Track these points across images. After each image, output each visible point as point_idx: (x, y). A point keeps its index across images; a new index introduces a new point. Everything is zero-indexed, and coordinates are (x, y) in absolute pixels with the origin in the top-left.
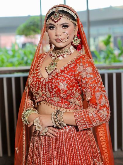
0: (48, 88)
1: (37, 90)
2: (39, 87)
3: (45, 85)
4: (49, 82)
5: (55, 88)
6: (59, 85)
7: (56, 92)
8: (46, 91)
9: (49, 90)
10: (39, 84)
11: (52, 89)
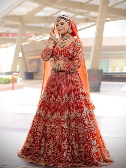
0: (63, 53)
1: (56, 54)
2: (58, 53)
3: (61, 52)
4: (64, 50)
5: (67, 53)
6: (69, 51)
7: (68, 55)
8: (61, 54)
9: (64, 54)
10: (58, 51)
11: (66, 53)
